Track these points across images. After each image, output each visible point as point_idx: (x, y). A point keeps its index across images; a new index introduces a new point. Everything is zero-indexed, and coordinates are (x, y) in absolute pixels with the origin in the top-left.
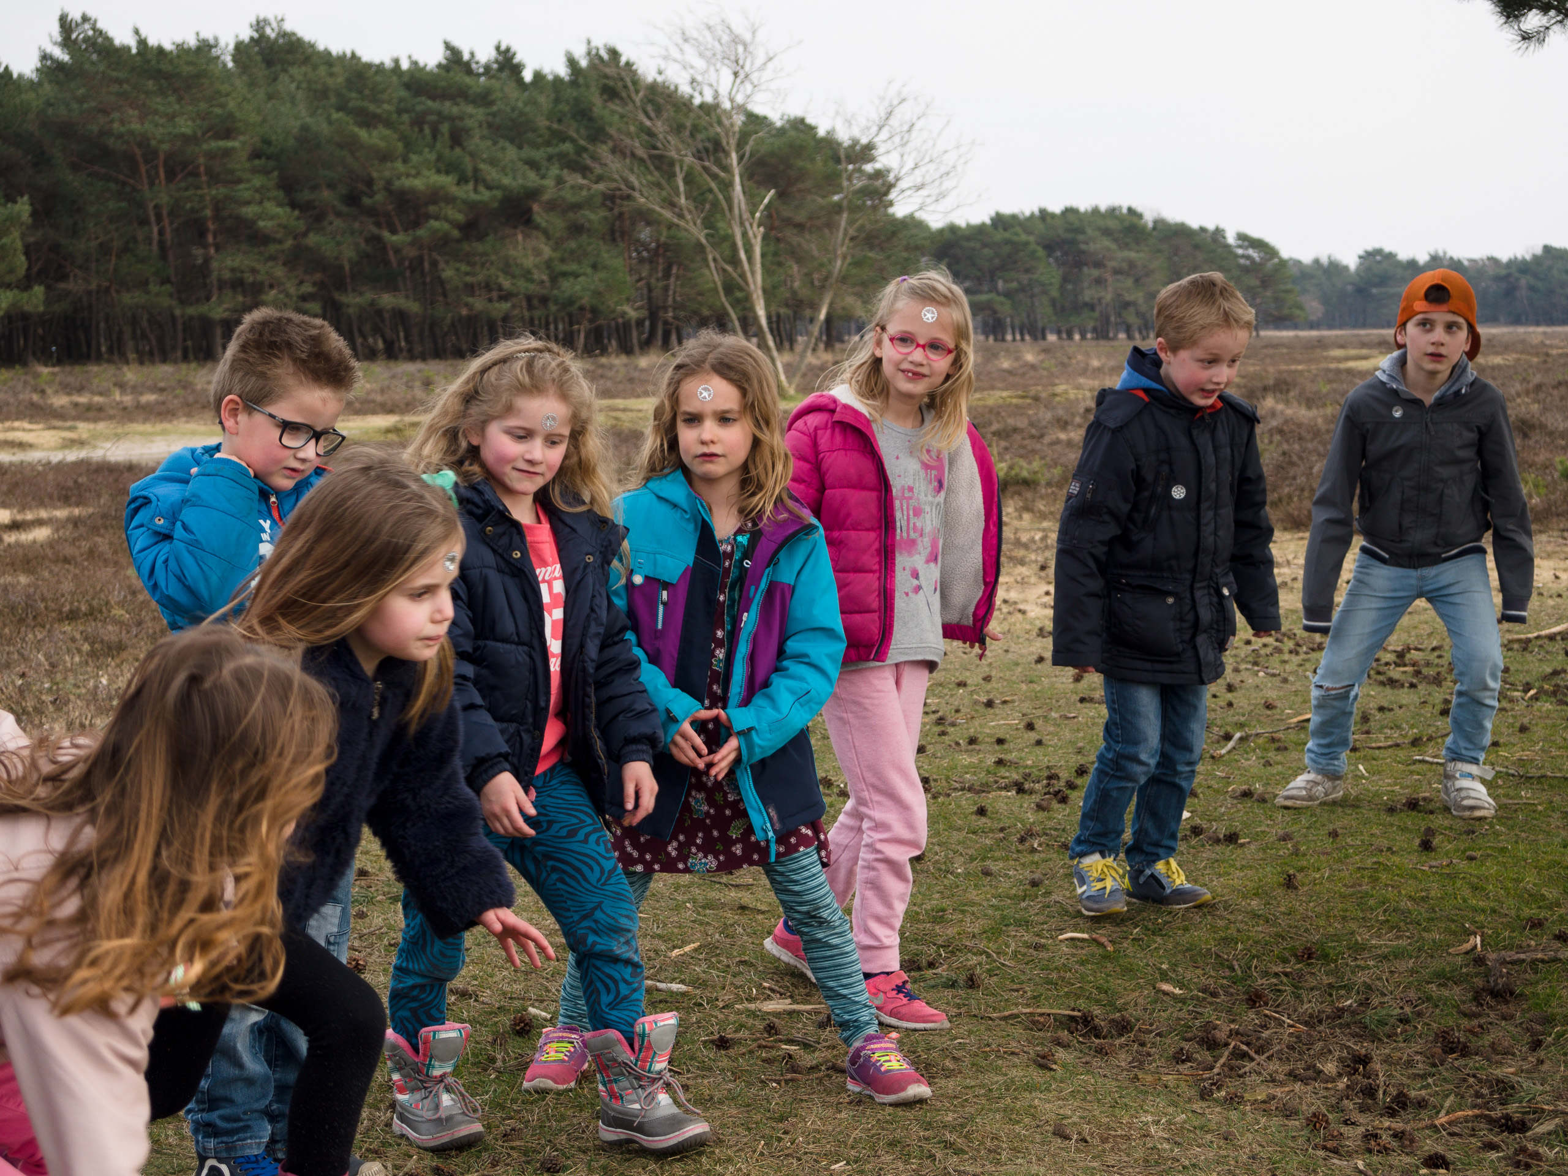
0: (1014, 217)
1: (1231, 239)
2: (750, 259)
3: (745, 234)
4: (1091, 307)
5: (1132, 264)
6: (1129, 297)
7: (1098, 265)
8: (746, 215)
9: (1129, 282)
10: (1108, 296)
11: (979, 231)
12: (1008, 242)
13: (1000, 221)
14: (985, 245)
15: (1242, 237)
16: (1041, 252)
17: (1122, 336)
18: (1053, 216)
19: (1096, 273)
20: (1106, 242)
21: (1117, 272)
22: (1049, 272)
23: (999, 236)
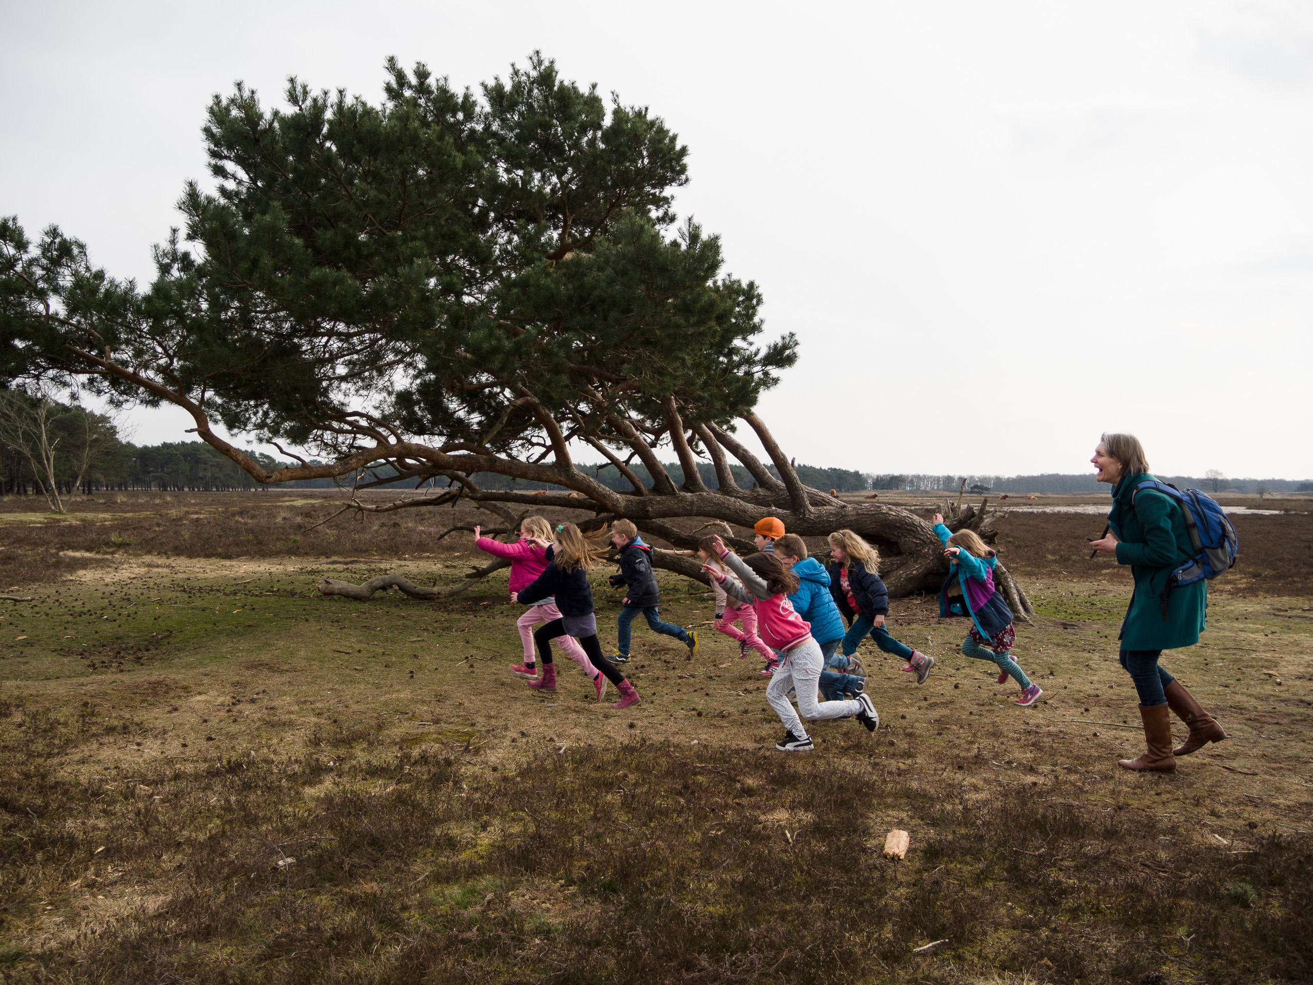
0: (171, 444)
1: (257, 455)
2: (49, 463)
3: (47, 455)
4: (202, 479)
5: (218, 463)
6: (216, 475)
7: (205, 463)
8: (47, 447)
9: (217, 470)
10: (209, 475)
11: (157, 449)
12: (169, 453)
13: (165, 445)
14: (159, 454)
15: (261, 454)
16: (182, 458)
17: (214, 489)
18: (187, 444)
19: (204, 466)
20: (208, 455)
21: (212, 466)
22: (185, 466)
23: (165, 451)
